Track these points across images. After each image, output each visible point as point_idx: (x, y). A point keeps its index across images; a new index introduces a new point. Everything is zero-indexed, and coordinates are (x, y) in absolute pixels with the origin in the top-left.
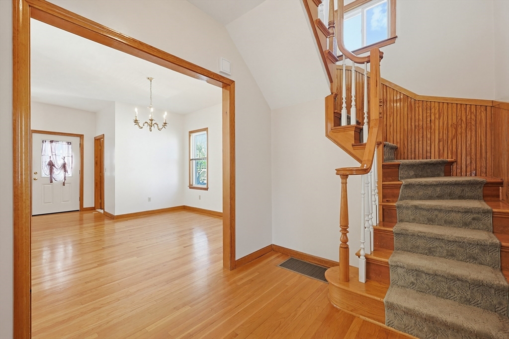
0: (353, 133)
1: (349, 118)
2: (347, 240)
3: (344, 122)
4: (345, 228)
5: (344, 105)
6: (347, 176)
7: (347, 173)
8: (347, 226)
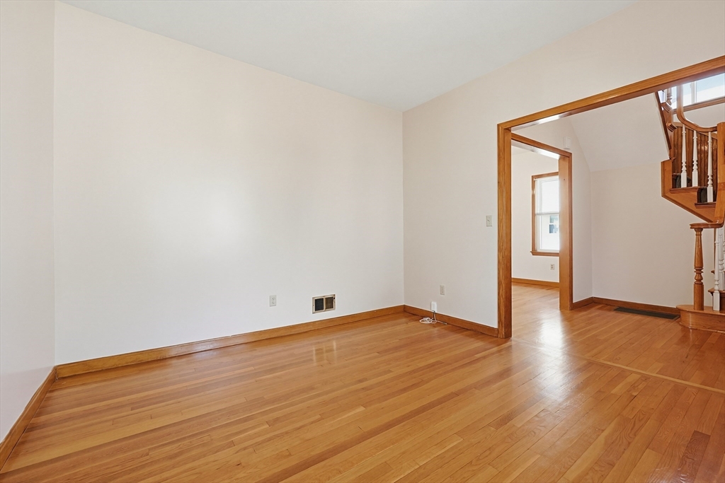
0: (696, 193)
1: (689, 181)
2: (702, 279)
3: (684, 184)
4: (699, 269)
5: (684, 169)
6: (702, 229)
7: (702, 227)
8: (701, 267)
